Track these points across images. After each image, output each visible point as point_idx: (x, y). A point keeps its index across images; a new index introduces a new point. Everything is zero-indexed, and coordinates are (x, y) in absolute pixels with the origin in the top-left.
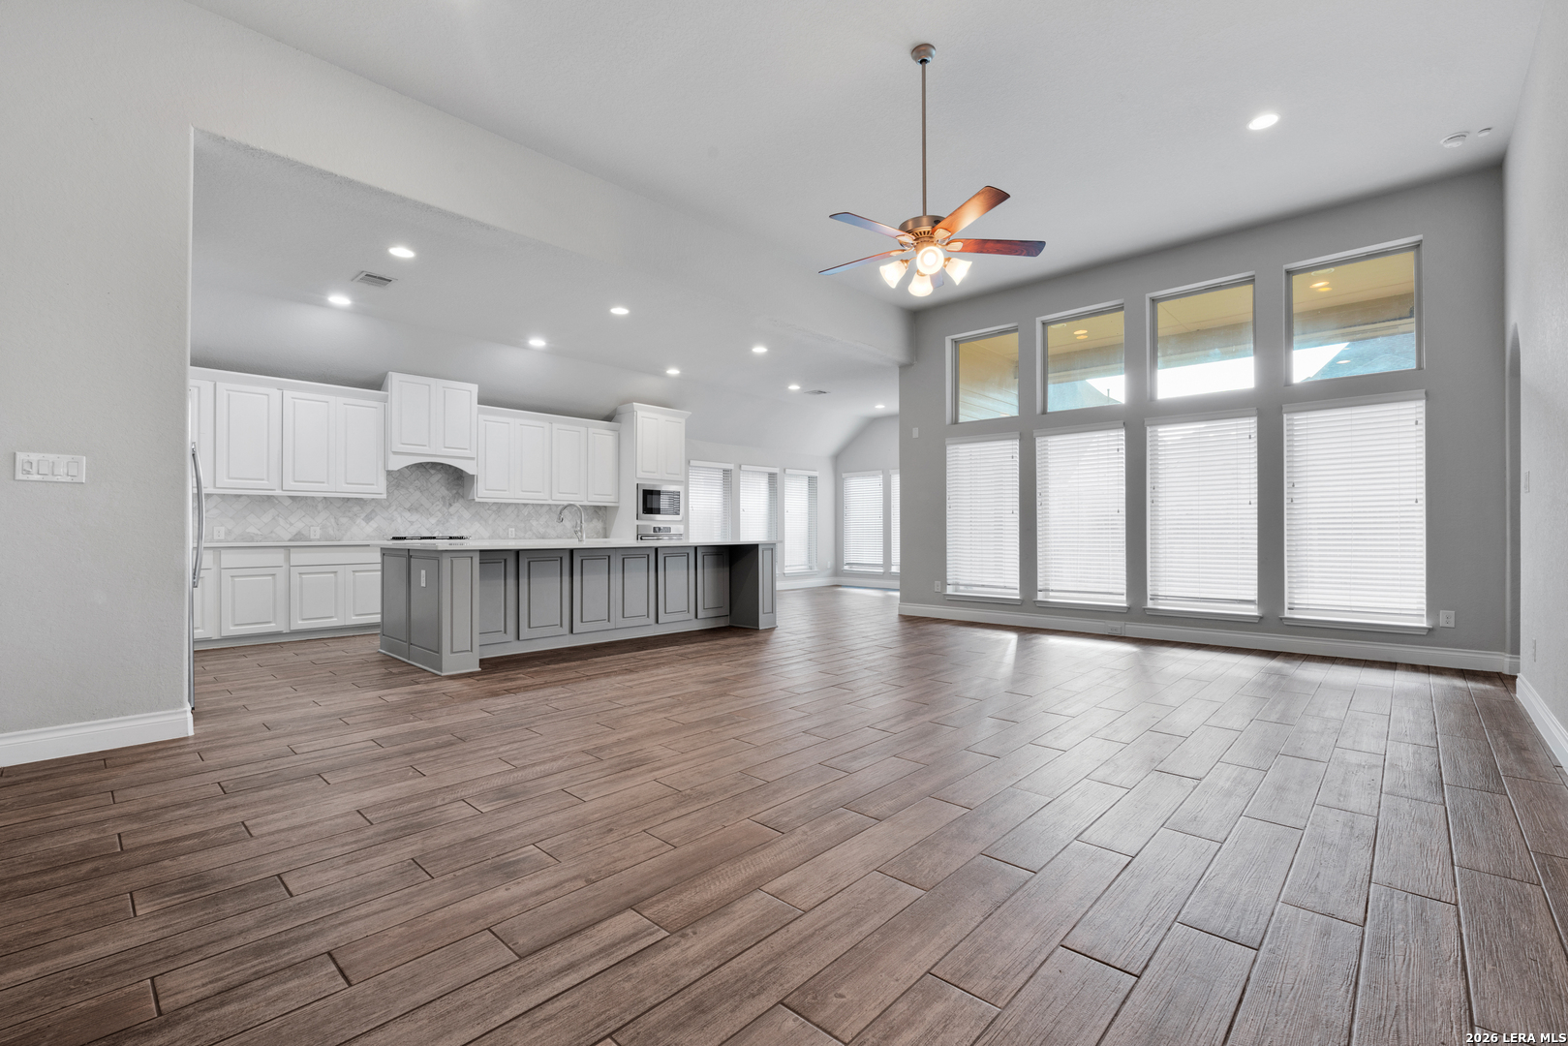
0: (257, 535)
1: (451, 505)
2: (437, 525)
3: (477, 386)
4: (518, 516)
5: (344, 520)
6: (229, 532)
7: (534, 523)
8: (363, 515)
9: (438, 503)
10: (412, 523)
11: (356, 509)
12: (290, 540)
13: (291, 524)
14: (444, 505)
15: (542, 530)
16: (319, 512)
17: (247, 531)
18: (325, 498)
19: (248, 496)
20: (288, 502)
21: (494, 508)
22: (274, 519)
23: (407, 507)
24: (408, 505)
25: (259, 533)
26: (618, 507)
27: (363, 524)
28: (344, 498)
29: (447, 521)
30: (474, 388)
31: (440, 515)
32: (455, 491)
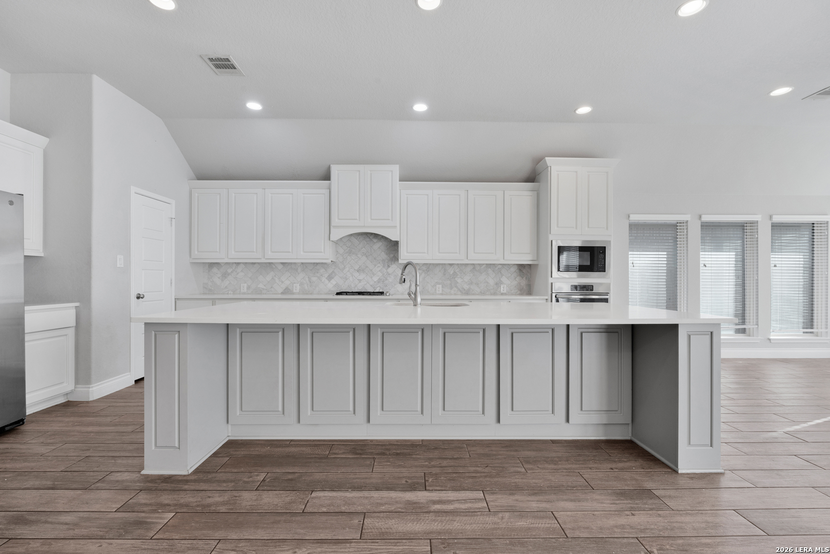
0: (264, 289)
1: (389, 266)
2: (379, 282)
3: (397, 166)
4: (445, 275)
5: (314, 279)
6: (249, 288)
7: (459, 280)
8: (326, 275)
9: (379, 265)
10: (360, 281)
11: (322, 271)
12: (282, 293)
13: (282, 282)
14: (384, 267)
15: (466, 287)
16: (299, 274)
17: (259, 286)
18: (302, 263)
19: (259, 263)
20: (280, 267)
21: (424, 268)
22: (273, 278)
23: (356, 269)
24: (357, 268)
25: (265, 288)
26: (537, 265)
27: (327, 281)
28: (314, 263)
29: (386, 279)
30: (396, 170)
31: (380, 274)
32: (392, 255)
